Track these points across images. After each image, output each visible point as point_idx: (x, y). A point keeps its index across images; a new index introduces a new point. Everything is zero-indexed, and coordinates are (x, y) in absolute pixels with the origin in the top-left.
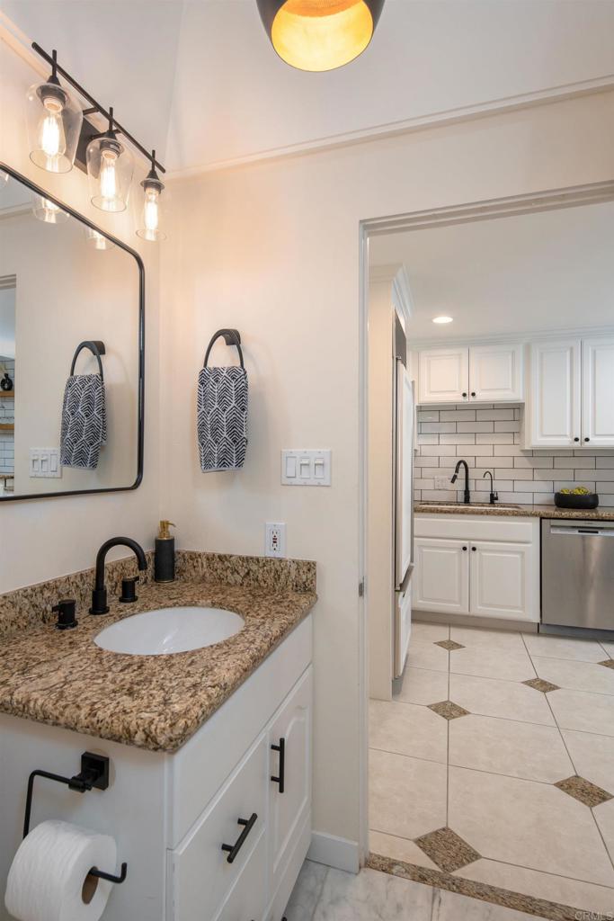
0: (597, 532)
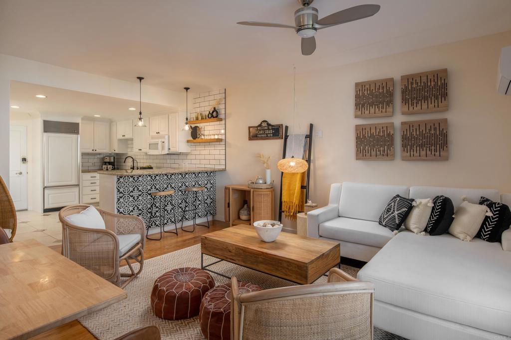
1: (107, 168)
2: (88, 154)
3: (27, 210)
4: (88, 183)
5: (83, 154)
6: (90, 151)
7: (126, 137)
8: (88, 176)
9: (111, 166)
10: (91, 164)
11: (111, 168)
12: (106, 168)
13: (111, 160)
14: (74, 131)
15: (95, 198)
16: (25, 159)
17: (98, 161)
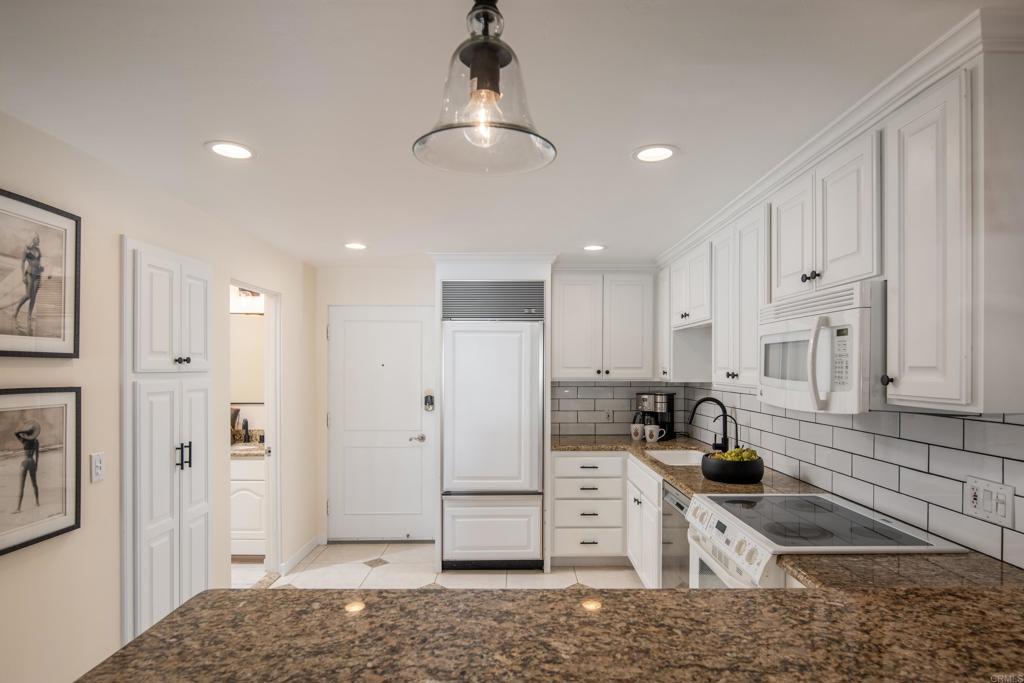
1: (644, 433)
2: (596, 385)
4: (572, 488)
5: (558, 385)
7: (692, 320)
9: (656, 428)
10: (602, 417)
11: (656, 437)
12: (640, 436)
13: (659, 405)
14: (526, 311)
15: (594, 543)
16: (432, 397)
17: (624, 404)
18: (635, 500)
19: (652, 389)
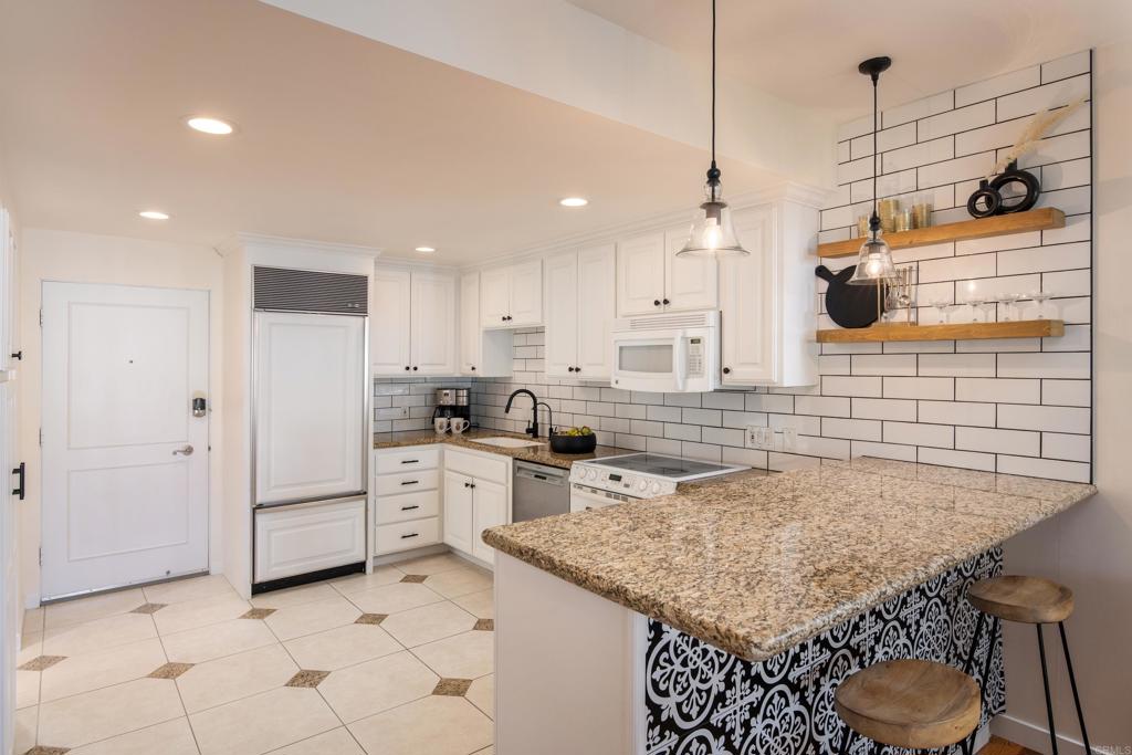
0: (545, 478)
1: (449, 425)
2: (392, 382)
3: (206, 573)
4: (392, 483)
5: (379, 382)
6: (399, 371)
7: (516, 322)
8: (390, 459)
9: (460, 421)
11: (462, 429)
12: (445, 429)
13: (461, 399)
14: (350, 305)
15: (414, 535)
16: (203, 401)
17: (420, 401)
18: (467, 485)
19: (455, 385)
